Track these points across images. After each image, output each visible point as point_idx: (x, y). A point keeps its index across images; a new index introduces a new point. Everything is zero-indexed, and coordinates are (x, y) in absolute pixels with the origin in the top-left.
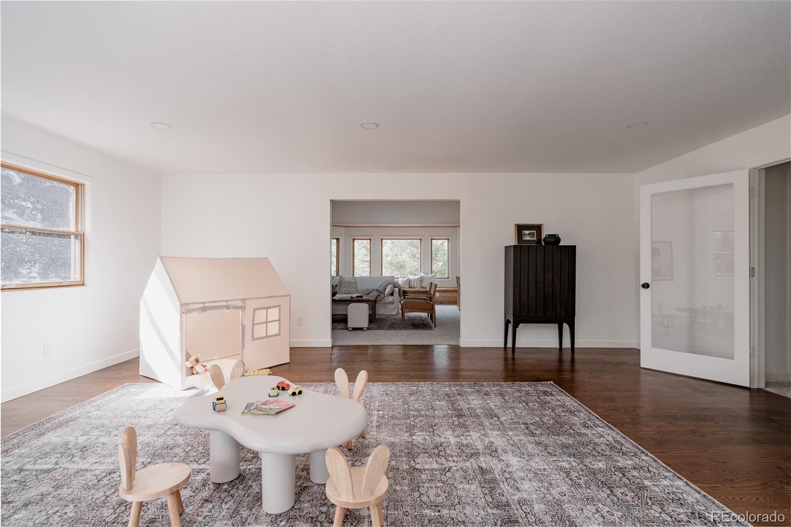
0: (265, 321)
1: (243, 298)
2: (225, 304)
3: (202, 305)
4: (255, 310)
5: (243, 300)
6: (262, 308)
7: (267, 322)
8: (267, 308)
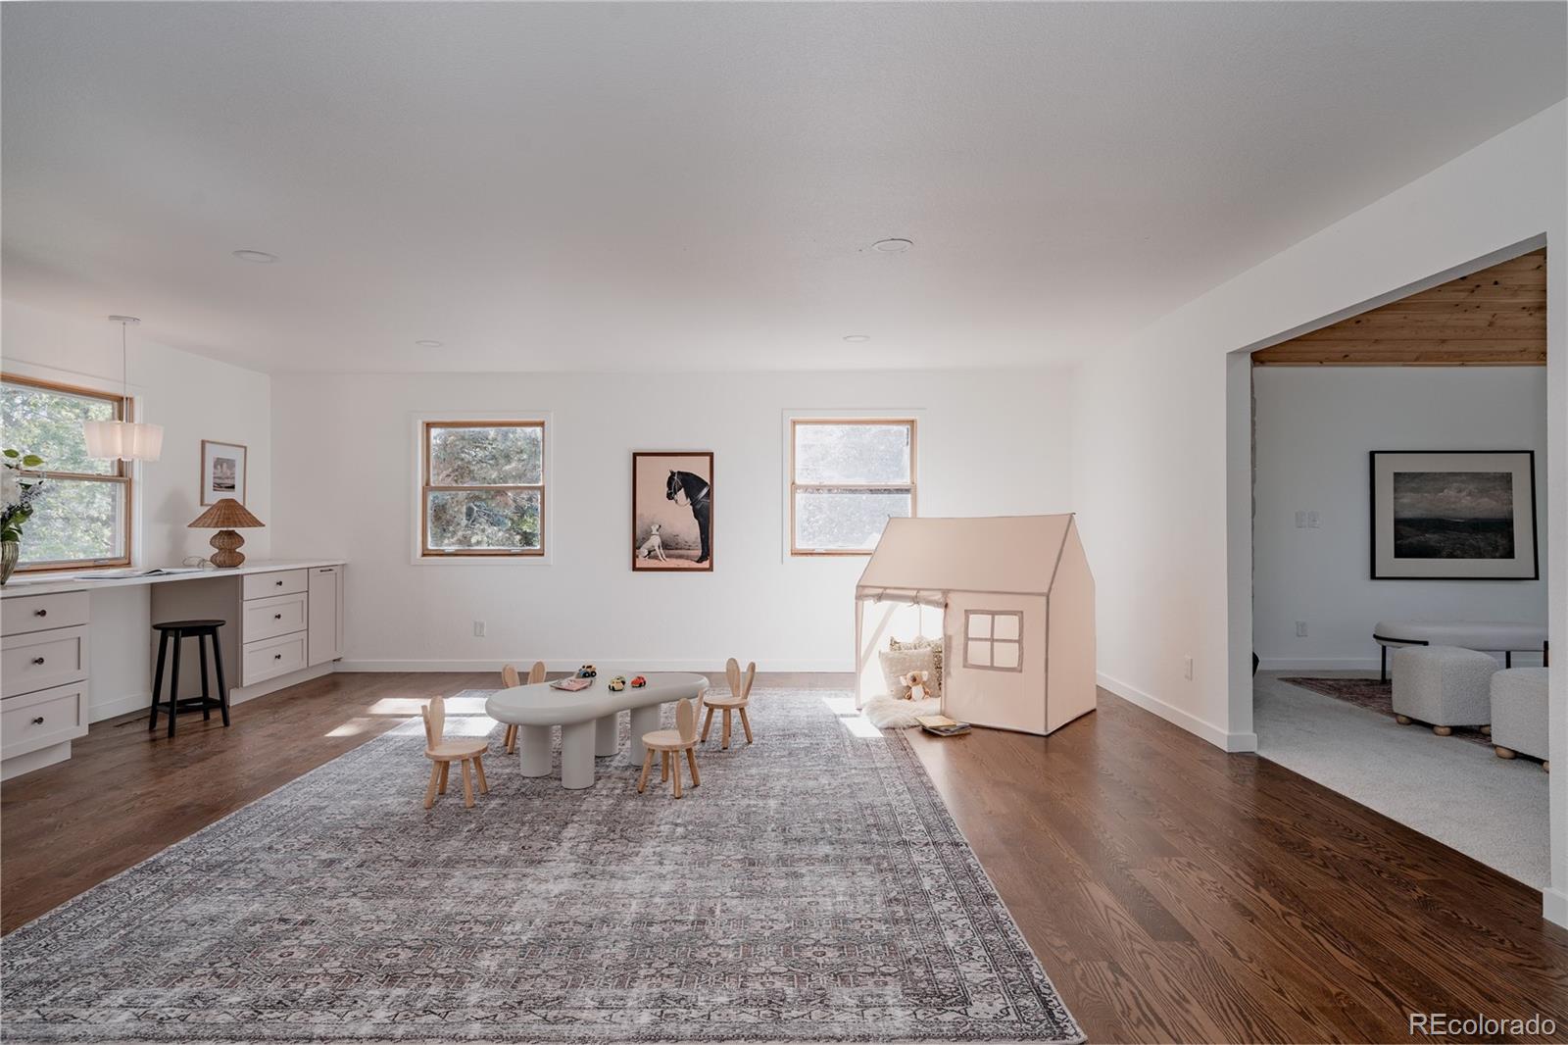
0: (989, 637)
1: (944, 588)
2: (913, 593)
3: (880, 591)
4: (968, 612)
5: (946, 592)
6: (983, 612)
7: (992, 640)
8: (993, 613)
